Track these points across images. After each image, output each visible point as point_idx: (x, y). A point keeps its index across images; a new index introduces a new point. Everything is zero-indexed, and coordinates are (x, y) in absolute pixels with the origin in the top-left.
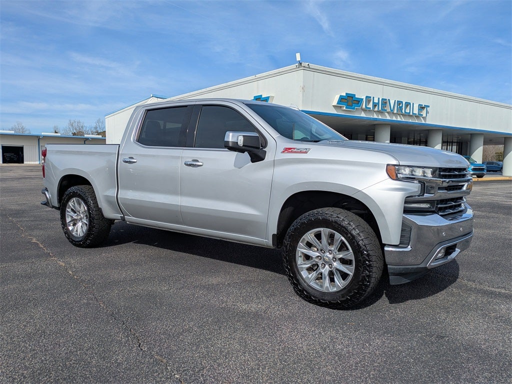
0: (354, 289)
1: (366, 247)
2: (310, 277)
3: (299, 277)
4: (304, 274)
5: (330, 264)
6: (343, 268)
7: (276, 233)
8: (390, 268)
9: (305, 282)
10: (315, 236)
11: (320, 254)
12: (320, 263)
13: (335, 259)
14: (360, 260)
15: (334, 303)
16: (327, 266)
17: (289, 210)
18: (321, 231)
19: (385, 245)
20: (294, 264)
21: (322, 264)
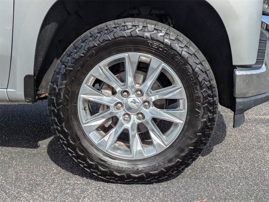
0: (188, 146)
1: (207, 74)
2: (106, 140)
3: (85, 144)
4: (94, 137)
5: (138, 114)
6: (165, 115)
7: (32, 73)
8: (240, 102)
9: (98, 149)
10: (109, 68)
11: (119, 98)
12: (120, 114)
13: (148, 102)
14: (199, 97)
15: (155, 175)
16: (134, 117)
17: (53, 27)
18: (124, 59)
19: (235, 67)
20: (75, 123)
21: (124, 115)
